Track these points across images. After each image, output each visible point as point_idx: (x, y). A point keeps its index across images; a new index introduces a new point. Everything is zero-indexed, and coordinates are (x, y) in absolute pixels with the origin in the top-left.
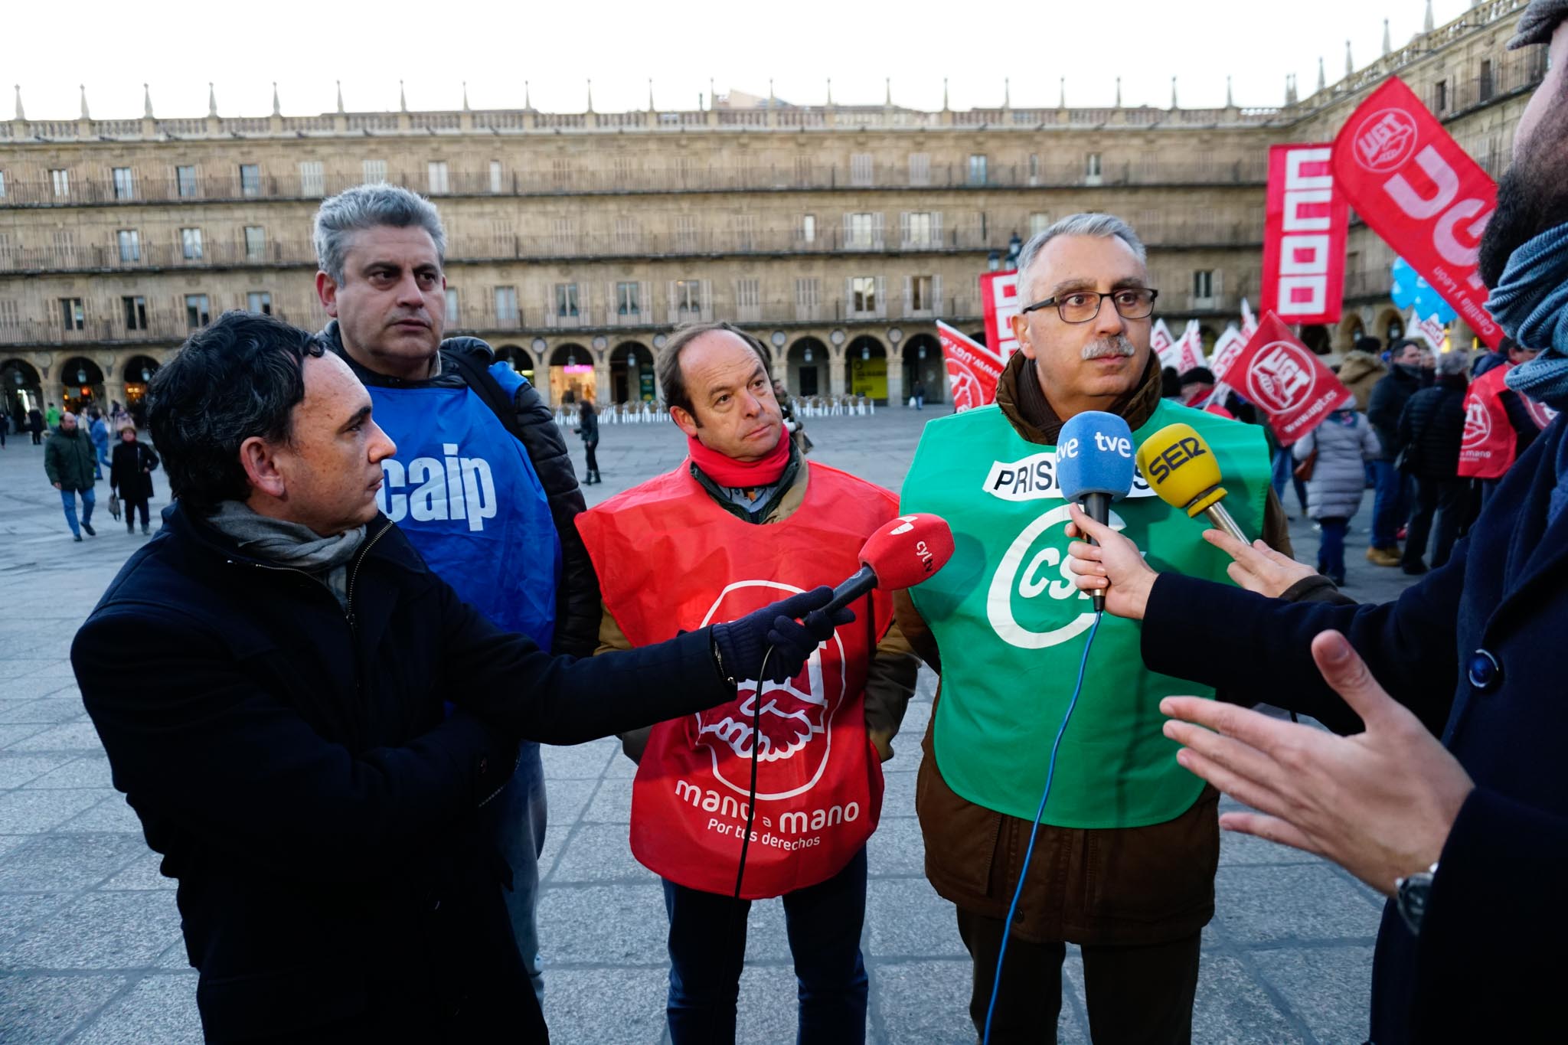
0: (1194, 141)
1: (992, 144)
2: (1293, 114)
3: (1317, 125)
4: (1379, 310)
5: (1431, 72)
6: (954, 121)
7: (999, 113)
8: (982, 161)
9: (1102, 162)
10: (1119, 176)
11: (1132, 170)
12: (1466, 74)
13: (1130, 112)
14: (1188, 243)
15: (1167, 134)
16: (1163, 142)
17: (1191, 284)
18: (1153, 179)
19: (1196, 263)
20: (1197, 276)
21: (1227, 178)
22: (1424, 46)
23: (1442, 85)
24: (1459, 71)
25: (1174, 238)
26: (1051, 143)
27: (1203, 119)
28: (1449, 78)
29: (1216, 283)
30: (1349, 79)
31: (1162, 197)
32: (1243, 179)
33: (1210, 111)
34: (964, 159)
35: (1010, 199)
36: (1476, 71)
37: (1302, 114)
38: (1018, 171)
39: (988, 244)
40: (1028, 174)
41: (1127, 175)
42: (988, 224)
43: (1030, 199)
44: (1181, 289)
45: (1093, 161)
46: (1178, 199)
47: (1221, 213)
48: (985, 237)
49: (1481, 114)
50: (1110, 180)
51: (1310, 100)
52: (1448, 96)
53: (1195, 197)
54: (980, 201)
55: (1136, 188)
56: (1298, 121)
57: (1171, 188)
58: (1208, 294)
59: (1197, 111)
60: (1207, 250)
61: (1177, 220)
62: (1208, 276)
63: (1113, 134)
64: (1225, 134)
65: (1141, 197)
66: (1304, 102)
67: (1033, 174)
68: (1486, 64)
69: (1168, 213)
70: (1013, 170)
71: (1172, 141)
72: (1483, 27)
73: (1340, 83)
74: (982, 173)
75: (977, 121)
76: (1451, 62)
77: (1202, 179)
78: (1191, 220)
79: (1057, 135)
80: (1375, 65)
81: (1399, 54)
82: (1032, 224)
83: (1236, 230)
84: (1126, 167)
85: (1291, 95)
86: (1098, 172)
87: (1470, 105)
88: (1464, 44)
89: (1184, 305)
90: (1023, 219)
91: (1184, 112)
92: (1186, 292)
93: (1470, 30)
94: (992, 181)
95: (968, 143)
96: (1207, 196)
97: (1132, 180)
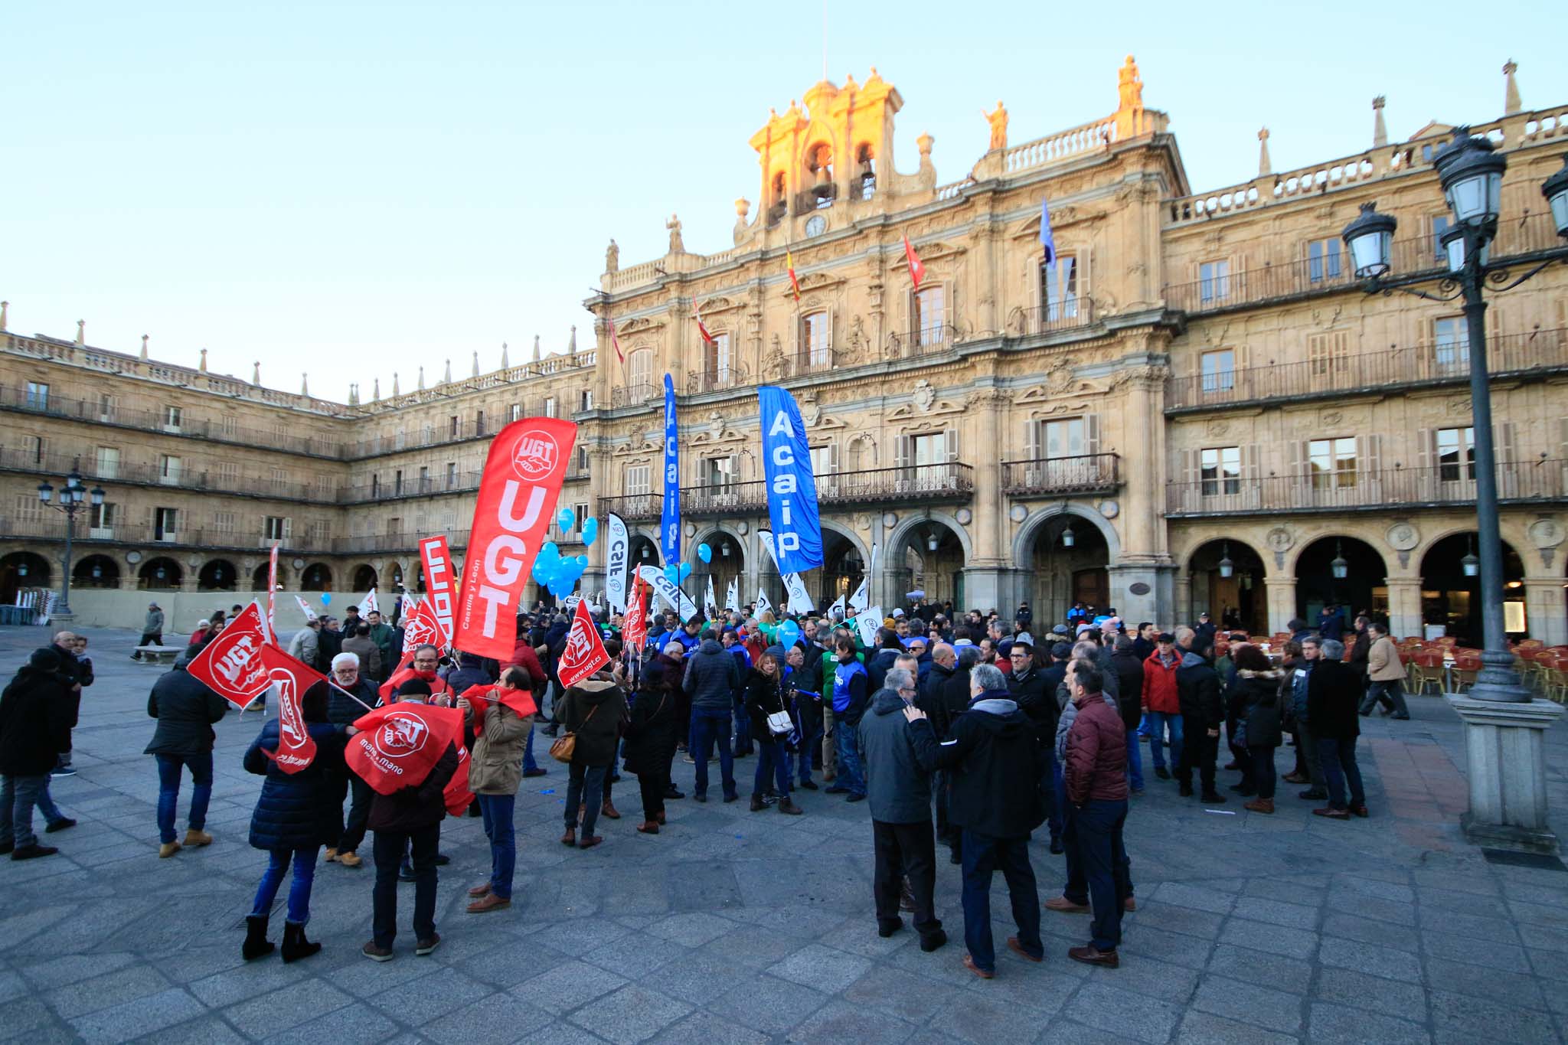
0: (273, 416)
1: (55, 376)
2: (355, 413)
3: (371, 425)
4: (412, 560)
5: (448, 410)
6: (11, 345)
7: (69, 348)
8: (43, 389)
9: (182, 415)
10: (199, 431)
11: (212, 427)
12: (469, 416)
13: (214, 379)
14: (263, 494)
15: (247, 404)
16: (245, 410)
17: (264, 527)
18: (232, 438)
19: (270, 510)
20: (270, 521)
21: (300, 449)
22: (444, 392)
23: (455, 418)
24: (465, 413)
25: (249, 488)
26: (127, 388)
27: (281, 400)
28: (459, 416)
29: (286, 528)
30: (395, 399)
31: (241, 454)
32: (312, 452)
33: (287, 395)
34: (20, 382)
35: (74, 430)
36: (475, 417)
37: (361, 415)
38: (87, 406)
39: (42, 467)
40: (98, 412)
41: (207, 430)
42: (45, 449)
43: (98, 434)
44: (254, 530)
45: (172, 412)
46: (255, 458)
47: (293, 475)
48: (39, 462)
49: (477, 443)
50: (188, 431)
51: (368, 406)
52: (458, 427)
53: (271, 459)
54: (38, 425)
55: (216, 442)
56: (358, 418)
57: (248, 447)
58: (279, 536)
59: (276, 392)
60: (280, 501)
61: (253, 474)
62: (279, 522)
63: (194, 394)
64: (299, 415)
65: (219, 451)
66: (364, 406)
67: (104, 412)
68: (481, 413)
69: (244, 467)
70: (81, 404)
71: (253, 412)
72: (479, 391)
73: (389, 400)
74: (43, 400)
75: (41, 352)
76: (460, 406)
77: (278, 445)
78: (266, 476)
79: (135, 383)
80: (412, 395)
81: (429, 392)
82: (100, 457)
83: (305, 489)
84: (206, 424)
85: (354, 398)
86: (177, 421)
87: (471, 436)
88: (468, 397)
89: (257, 543)
90: (89, 450)
91: (264, 390)
92: (259, 533)
93: (470, 390)
94: (53, 409)
95: (27, 369)
96: (282, 459)
97: (211, 436)
